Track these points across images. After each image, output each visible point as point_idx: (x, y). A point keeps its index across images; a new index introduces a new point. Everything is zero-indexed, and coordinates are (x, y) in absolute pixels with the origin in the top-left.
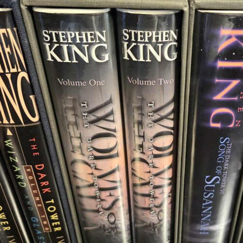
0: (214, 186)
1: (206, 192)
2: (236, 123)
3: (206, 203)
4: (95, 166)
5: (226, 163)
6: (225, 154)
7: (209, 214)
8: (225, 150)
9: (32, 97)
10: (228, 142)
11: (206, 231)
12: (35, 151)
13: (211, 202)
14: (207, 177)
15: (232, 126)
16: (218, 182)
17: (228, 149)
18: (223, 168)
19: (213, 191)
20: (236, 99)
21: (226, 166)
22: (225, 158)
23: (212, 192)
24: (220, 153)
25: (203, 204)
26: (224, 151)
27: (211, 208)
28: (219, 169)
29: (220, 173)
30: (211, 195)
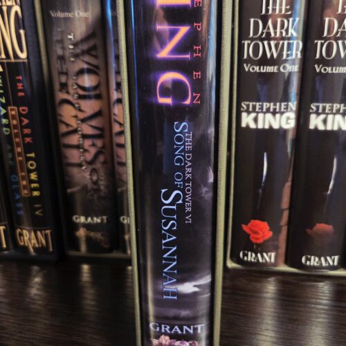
0: (175, 207)
1: (165, 218)
2: (193, 98)
3: (168, 240)
4: (79, 107)
5: (188, 167)
6: (183, 150)
7: (174, 260)
8: (184, 144)
9: (22, 32)
10: (186, 130)
11: (174, 294)
12: (21, 91)
13: (174, 238)
14: (163, 191)
15: (188, 102)
16: (180, 202)
17: (187, 142)
18: (185, 176)
19: (175, 217)
20: (188, 56)
21: (188, 173)
22: (185, 159)
23: (173, 219)
24: (178, 149)
25: (163, 242)
26: (181, 145)
27: (175, 248)
28: (179, 177)
29: (181, 185)
30: (173, 225)
